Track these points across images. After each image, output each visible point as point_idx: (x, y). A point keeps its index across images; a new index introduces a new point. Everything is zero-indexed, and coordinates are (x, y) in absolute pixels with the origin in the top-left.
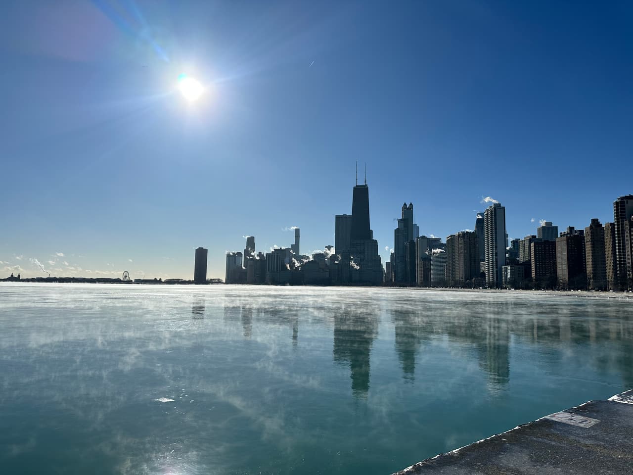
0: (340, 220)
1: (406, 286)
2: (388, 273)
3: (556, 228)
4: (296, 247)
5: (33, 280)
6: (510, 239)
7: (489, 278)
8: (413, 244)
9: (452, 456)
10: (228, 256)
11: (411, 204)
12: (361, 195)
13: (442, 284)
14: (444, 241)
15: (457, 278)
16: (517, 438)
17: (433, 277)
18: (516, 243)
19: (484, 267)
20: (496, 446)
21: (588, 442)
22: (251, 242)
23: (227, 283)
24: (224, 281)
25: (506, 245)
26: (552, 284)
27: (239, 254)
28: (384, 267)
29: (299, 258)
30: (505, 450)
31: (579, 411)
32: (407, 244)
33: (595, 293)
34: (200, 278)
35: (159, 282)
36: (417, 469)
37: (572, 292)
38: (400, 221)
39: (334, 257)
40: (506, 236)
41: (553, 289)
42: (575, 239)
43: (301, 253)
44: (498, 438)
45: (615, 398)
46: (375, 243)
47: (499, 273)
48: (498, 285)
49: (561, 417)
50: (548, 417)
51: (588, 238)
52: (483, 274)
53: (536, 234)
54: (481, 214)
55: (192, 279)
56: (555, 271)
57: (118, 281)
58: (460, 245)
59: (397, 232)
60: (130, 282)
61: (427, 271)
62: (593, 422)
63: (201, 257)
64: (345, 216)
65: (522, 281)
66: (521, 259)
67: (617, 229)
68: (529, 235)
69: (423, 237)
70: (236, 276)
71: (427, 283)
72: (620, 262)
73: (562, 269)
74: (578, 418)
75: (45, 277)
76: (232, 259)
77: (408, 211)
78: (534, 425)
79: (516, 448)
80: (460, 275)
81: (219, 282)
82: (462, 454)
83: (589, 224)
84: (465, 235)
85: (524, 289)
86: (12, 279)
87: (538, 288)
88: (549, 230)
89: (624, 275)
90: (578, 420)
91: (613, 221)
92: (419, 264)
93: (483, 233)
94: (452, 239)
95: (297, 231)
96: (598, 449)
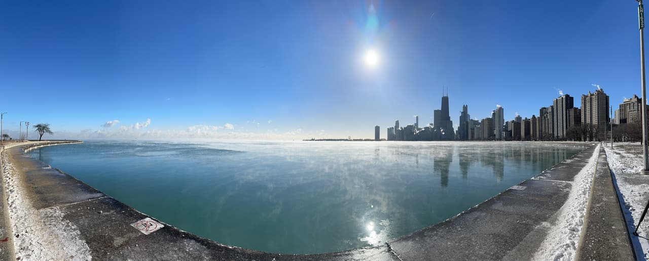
0: (436, 112)
1: (464, 140)
2: (456, 136)
3: (521, 118)
4: (417, 124)
5: (318, 140)
6: (505, 121)
7: (497, 137)
8: (467, 122)
9: (475, 208)
10: (388, 129)
11: (467, 106)
12: (445, 101)
13: (479, 139)
14: (480, 122)
15: (485, 137)
16: (499, 198)
17: (475, 137)
18: (507, 123)
19: (495, 132)
20: (492, 202)
21: (522, 195)
22: (397, 123)
23: (388, 140)
24: (387, 139)
25: (504, 123)
26: (519, 139)
27: (393, 128)
28: (455, 132)
29: (419, 129)
30: (494, 203)
31: (521, 184)
32: (465, 123)
33: (534, 142)
34: (377, 138)
35: (362, 140)
36: (462, 214)
37: (527, 142)
38: (462, 113)
39: (433, 129)
40: (504, 120)
41: (519, 141)
42: (527, 122)
43: (419, 127)
44: (493, 198)
45: (533, 178)
46: (452, 122)
47: (500, 135)
48: (500, 139)
49: (515, 187)
50: (511, 188)
51: (531, 122)
52: (495, 135)
53: (514, 120)
54: (494, 111)
55: (374, 139)
56: (520, 134)
57: (347, 140)
58: (486, 123)
59: (460, 117)
60: (351, 140)
61: (473, 134)
62: (525, 187)
63: (377, 130)
64: (438, 110)
65: (509, 138)
66: (509, 129)
67: (540, 119)
68: (512, 120)
69: (472, 120)
70: (391, 137)
71: (473, 139)
72: (541, 131)
73: (523, 134)
74: (521, 187)
75: (322, 139)
76: (390, 130)
77: (465, 108)
78: (506, 192)
79: (499, 201)
80: (486, 136)
81: (385, 140)
82: (479, 206)
83: (532, 117)
84: (488, 119)
85: (509, 141)
86: (313, 140)
87: (514, 140)
88: (519, 118)
89: (542, 136)
90: (521, 188)
91: (539, 116)
92: (470, 131)
93: (495, 118)
94: (483, 121)
95: (417, 117)
96: (525, 197)
